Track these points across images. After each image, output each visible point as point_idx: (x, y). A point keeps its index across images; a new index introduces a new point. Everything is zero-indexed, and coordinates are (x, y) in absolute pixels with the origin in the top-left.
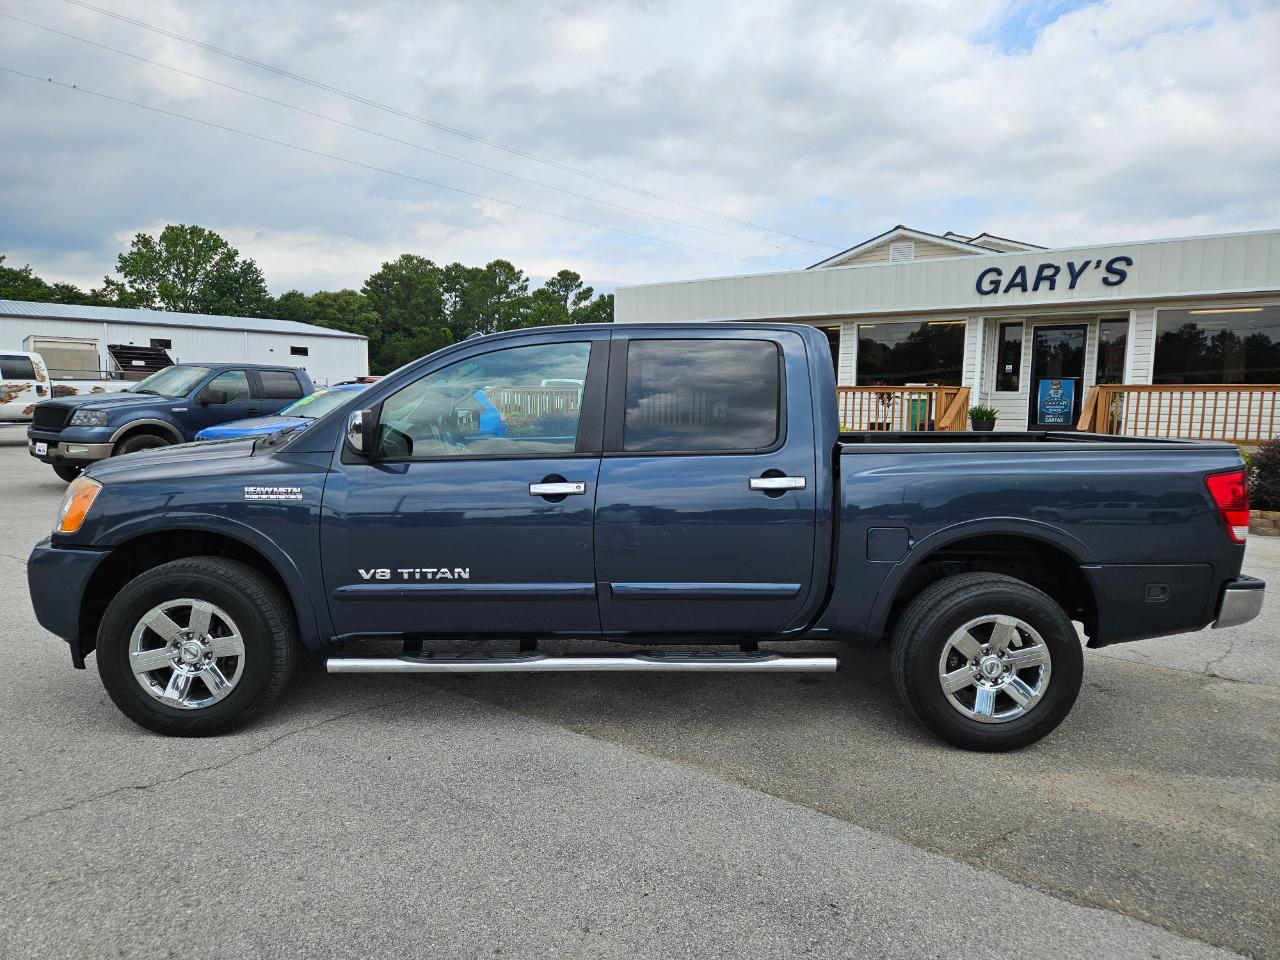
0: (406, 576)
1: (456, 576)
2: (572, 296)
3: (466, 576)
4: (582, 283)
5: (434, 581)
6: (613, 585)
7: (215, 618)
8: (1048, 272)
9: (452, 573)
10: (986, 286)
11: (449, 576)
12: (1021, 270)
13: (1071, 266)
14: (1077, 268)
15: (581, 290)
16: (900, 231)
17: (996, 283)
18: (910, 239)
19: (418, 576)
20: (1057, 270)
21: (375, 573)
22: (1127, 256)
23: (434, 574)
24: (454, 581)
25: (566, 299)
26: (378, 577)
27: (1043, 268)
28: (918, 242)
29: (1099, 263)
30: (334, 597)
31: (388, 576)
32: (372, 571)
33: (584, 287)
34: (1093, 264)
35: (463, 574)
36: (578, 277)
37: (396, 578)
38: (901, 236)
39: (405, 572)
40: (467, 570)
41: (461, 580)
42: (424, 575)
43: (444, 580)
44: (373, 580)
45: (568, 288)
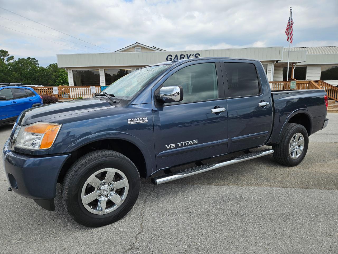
0: (180, 145)
1: (194, 143)
2: (6, 59)
3: (197, 142)
4: (9, 54)
5: (188, 145)
6: (232, 138)
7: (116, 174)
8: (183, 56)
9: (193, 142)
10: (169, 59)
11: (192, 143)
12: (176, 56)
13: (187, 55)
14: (189, 56)
15: (9, 56)
16: (137, 44)
17: (171, 59)
18: (140, 46)
19: (183, 145)
20: (184, 56)
21: (171, 145)
22: (198, 53)
23: (188, 143)
24: (193, 144)
25: (4, 59)
26: (172, 147)
27: (181, 55)
28: (142, 47)
29: (193, 55)
30: (157, 157)
31: (175, 146)
32: (170, 145)
33: (10, 56)
34: (192, 55)
35: (196, 142)
36: (7, 52)
37: (177, 146)
38: (138, 45)
39: (180, 144)
40: (197, 140)
41: (195, 144)
42: (185, 144)
43: (191, 144)
44: (170, 148)
45: (4, 56)
